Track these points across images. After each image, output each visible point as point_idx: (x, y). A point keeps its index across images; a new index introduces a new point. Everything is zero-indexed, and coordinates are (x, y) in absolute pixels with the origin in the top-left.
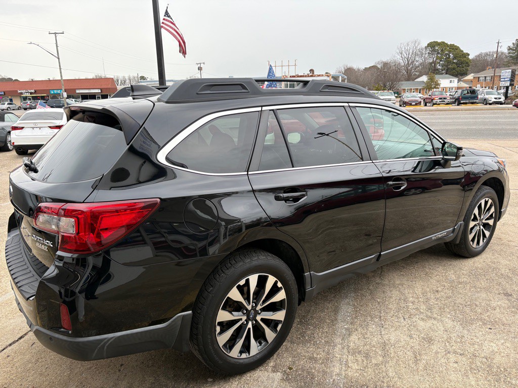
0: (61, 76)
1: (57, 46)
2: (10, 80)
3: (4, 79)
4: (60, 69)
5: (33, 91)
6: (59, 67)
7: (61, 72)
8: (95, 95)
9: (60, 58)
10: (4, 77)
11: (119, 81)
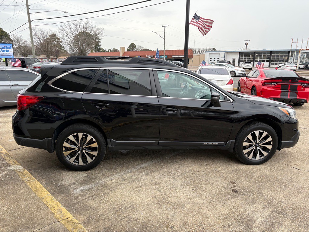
0: (164, 49)
1: (165, 33)
2: (148, 50)
3: (145, 49)
4: (164, 45)
5: (153, 56)
6: (164, 44)
7: (164, 47)
8: (181, 59)
9: (165, 39)
10: (145, 48)
11: (201, 51)
